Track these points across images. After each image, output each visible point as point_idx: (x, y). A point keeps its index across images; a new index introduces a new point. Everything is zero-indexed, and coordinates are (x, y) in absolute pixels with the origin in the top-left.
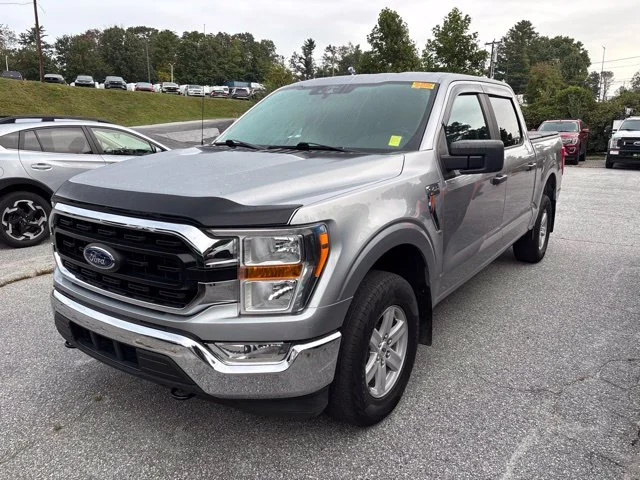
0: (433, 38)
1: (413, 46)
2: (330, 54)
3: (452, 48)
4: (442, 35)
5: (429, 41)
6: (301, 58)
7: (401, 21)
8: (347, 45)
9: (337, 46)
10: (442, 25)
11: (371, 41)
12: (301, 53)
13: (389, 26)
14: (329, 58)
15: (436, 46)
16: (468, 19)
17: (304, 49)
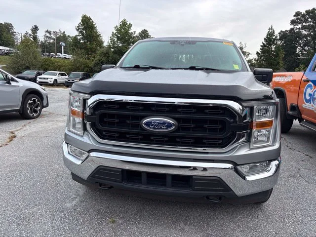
0: (115, 32)
1: (100, 35)
2: (48, 35)
3: (125, 37)
4: (119, 30)
5: (113, 32)
6: (30, 35)
7: (93, 22)
8: (58, 31)
9: (52, 31)
10: (119, 26)
11: (78, 30)
12: (30, 32)
13: (87, 23)
14: (47, 37)
15: (117, 36)
16: (130, 25)
17: (32, 30)
